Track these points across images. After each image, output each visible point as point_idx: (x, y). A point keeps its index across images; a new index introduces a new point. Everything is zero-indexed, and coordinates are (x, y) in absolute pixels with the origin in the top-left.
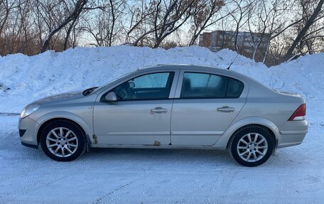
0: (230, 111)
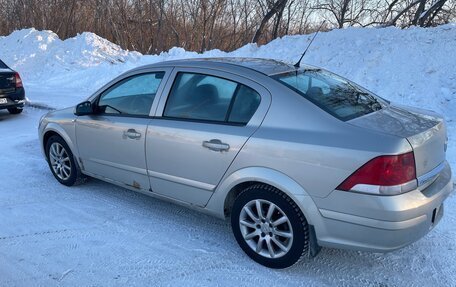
0: (221, 150)
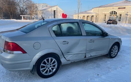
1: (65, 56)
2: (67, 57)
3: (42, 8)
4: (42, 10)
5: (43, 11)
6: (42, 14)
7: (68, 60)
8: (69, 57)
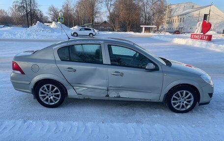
1: (74, 87)
2: (78, 89)
3: (184, 10)
4: (180, 15)
5: (182, 17)
6: (180, 21)
7: (79, 94)
8: (80, 90)
